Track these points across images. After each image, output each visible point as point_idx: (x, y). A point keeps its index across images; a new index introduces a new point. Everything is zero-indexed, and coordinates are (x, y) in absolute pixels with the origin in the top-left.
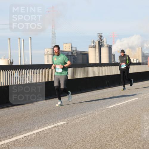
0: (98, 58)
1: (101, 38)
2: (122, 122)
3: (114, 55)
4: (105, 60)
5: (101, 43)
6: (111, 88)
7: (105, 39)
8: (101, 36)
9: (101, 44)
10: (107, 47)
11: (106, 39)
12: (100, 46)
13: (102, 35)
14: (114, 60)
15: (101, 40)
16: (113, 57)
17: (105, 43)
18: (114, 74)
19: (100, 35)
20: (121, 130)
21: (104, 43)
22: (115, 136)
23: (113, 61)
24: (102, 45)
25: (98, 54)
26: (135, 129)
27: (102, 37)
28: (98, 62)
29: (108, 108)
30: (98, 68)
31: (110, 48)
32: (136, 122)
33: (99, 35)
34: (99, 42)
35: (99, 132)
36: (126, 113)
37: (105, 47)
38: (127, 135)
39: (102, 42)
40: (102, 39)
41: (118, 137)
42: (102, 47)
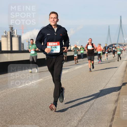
0: (9, 46)
1: (12, 30)
2: (29, 99)
3: (23, 44)
4: (15, 48)
5: (12, 33)
7: (15, 31)
8: (12, 28)
9: (12, 34)
10: (17, 37)
11: (16, 30)
12: (12, 36)
14: (23, 48)
15: (12, 31)
16: (22, 45)
17: (16, 34)
18: (23, 60)
19: (11, 26)
20: (28, 106)
21: (15, 34)
22: (23, 110)
23: (23, 49)
24: (13, 35)
25: (9, 43)
26: (39, 104)
27: (13, 29)
28: (9, 49)
29: (17, 88)
30: (9, 55)
31: (20, 38)
32: (40, 99)
34: (10, 32)
35: (10, 108)
36: (32, 91)
37: (16, 37)
38: (33, 110)
39: (13, 32)
40: (13, 30)
41: (25, 111)
42: (13, 37)
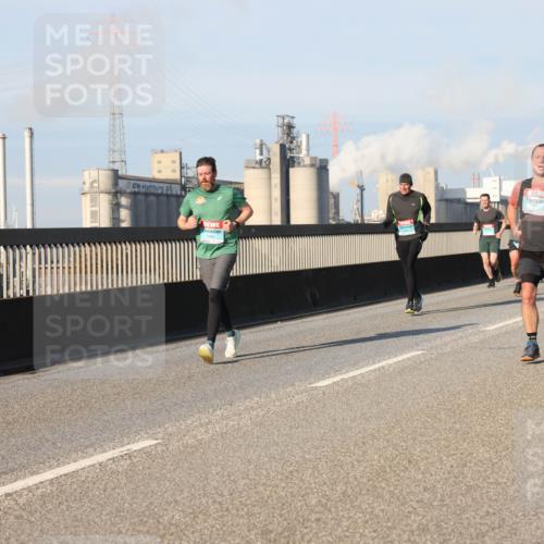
0: (277, 206)
1: (288, 135)
2: (364, 438)
3: (336, 197)
4: (303, 214)
5: (290, 150)
6: (325, 316)
7: (303, 139)
8: (290, 127)
9: (289, 155)
10: (312, 165)
11: (308, 136)
12: (288, 163)
13: (295, 122)
14: (337, 213)
15: (291, 142)
16: (332, 201)
17: (304, 152)
18: (335, 264)
19: (286, 121)
20: (361, 469)
21: (300, 152)
22: (340, 488)
23: (334, 219)
24: (293, 157)
25: (277, 193)
26: (410, 462)
27: (295, 131)
28: (277, 221)
29: (313, 389)
30: (278, 242)
31: (322, 169)
32: (414, 440)
33: (281, 121)
34: (282, 147)
35: (282, 474)
36: (378, 404)
37: (304, 166)
38: (383, 485)
39: (293, 146)
40: (293, 138)
41: (350, 491)
42: (293, 166)
